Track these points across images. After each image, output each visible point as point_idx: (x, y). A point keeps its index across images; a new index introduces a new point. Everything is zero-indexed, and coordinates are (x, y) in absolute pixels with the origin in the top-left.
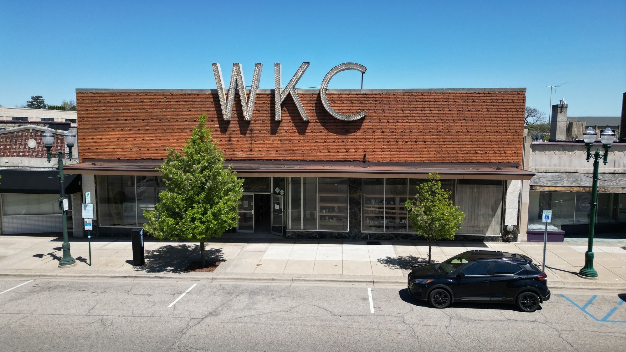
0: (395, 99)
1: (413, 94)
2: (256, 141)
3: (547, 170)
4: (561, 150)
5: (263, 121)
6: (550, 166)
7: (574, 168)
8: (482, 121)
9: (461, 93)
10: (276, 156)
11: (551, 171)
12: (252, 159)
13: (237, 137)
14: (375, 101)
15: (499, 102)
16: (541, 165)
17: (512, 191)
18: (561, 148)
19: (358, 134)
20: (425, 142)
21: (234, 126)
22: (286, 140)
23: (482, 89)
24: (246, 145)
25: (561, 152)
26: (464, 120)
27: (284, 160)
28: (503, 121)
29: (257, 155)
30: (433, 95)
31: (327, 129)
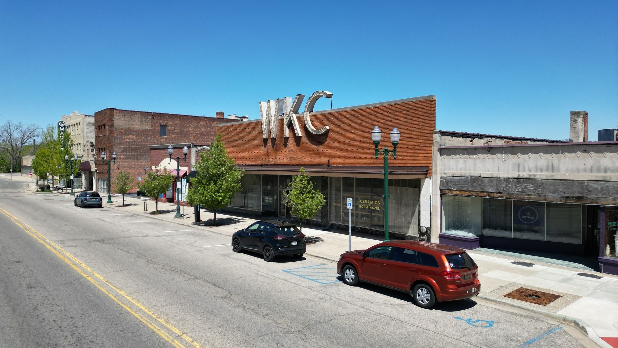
0: (346, 115)
1: (355, 110)
2: (278, 152)
3: (454, 174)
4: (466, 153)
5: (281, 138)
6: (457, 169)
7: (478, 172)
8: (400, 129)
9: (385, 106)
10: (287, 162)
11: (457, 175)
12: (276, 164)
13: (270, 150)
14: (335, 118)
15: (412, 110)
16: (449, 169)
17: (424, 194)
18: (466, 152)
19: (325, 144)
20: (363, 149)
21: (269, 143)
22: (291, 150)
23: (400, 100)
24: (274, 155)
25: (466, 156)
26: (388, 129)
27: (290, 165)
28: (415, 128)
29: (279, 162)
30: (367, 109)
31: (310, 142)
